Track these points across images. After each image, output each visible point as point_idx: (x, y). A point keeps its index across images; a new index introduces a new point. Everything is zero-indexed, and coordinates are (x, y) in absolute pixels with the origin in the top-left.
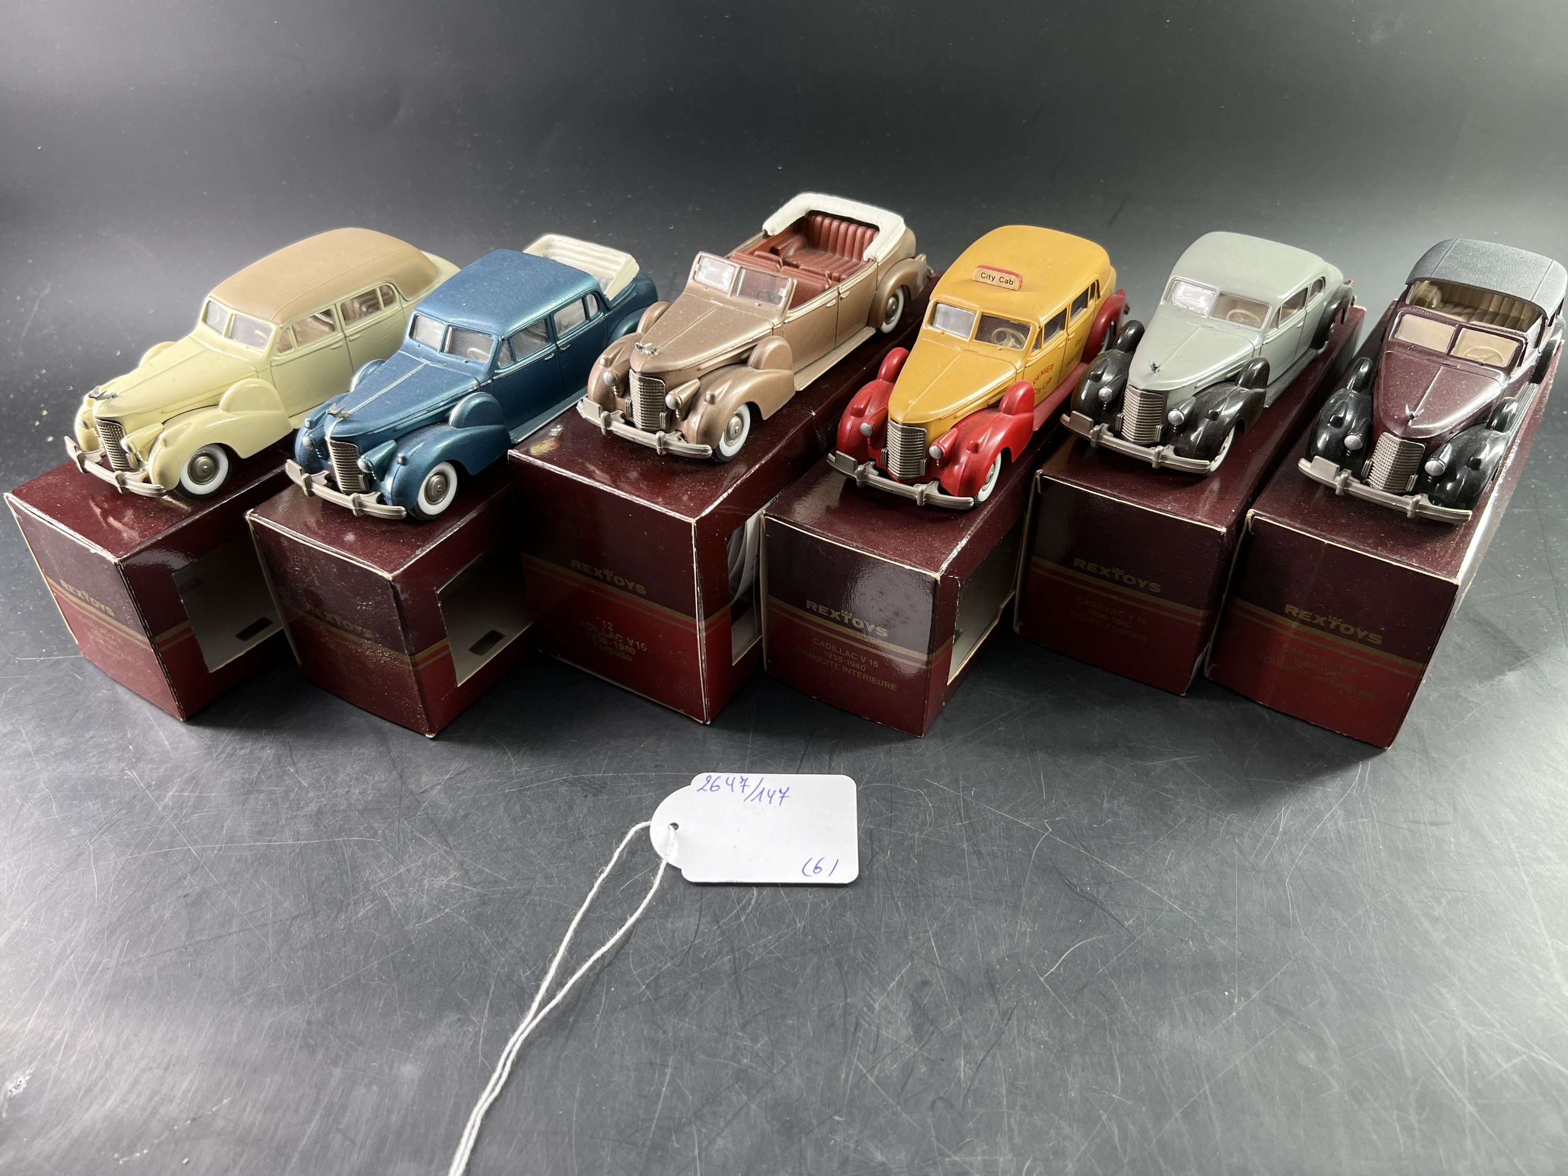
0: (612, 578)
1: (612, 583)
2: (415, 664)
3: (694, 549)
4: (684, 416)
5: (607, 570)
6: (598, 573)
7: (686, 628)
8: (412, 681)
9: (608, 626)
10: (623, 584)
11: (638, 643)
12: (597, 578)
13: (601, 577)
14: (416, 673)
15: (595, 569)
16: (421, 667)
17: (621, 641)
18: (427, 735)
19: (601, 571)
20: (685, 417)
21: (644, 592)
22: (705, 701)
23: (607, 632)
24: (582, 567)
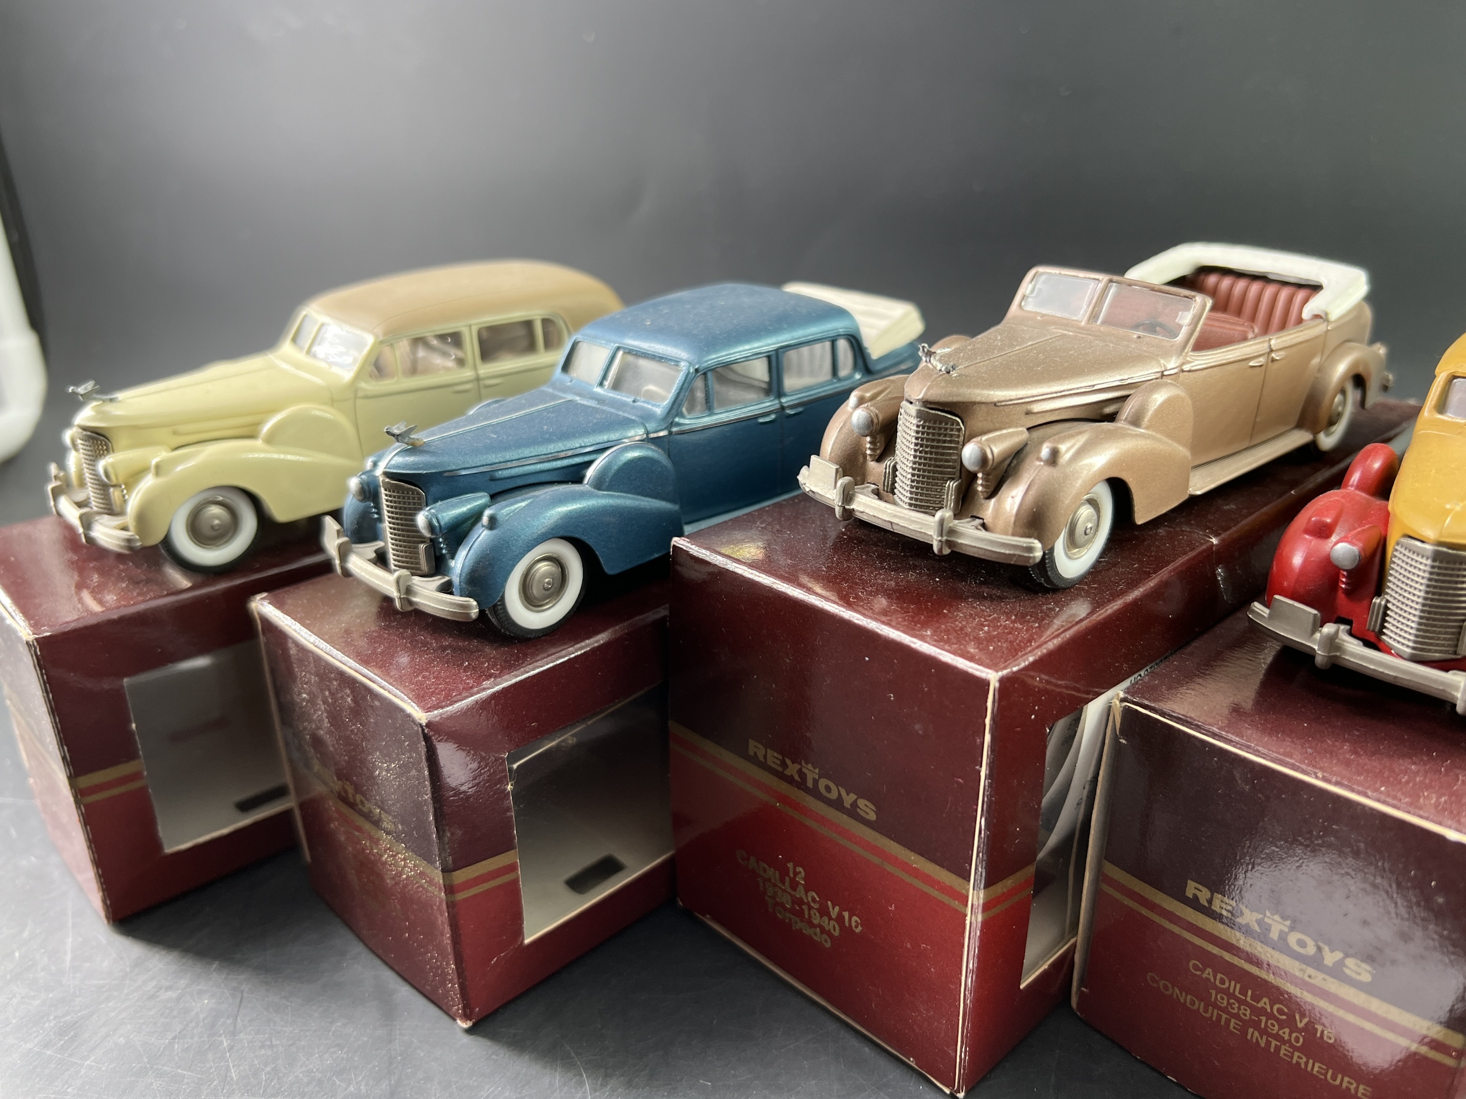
0: (816, 782)
1: (814, 792)
2: (450, 889)
3: (988, 738)
4: (992, 489)
5: (810, 766)
6: (792, 769)
7: (945, 899)
8: (442, 919)
9: (796, 874)
10: (834, 795)
11: (846, 914)
12: (790, 780)
13: (797, 777)
14: (451, 905)
15: (788, 762)
16: (460, 896)
17: (816, 906)
18: (459, 1022)
19: (797, 767)
20: (993, 492)
21: (872, 816)
22: (961, 1053)
23: (794, 885)
24: (765, 757)
